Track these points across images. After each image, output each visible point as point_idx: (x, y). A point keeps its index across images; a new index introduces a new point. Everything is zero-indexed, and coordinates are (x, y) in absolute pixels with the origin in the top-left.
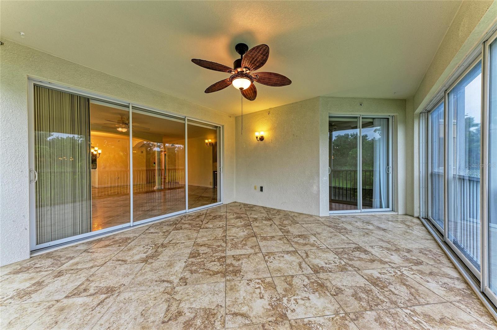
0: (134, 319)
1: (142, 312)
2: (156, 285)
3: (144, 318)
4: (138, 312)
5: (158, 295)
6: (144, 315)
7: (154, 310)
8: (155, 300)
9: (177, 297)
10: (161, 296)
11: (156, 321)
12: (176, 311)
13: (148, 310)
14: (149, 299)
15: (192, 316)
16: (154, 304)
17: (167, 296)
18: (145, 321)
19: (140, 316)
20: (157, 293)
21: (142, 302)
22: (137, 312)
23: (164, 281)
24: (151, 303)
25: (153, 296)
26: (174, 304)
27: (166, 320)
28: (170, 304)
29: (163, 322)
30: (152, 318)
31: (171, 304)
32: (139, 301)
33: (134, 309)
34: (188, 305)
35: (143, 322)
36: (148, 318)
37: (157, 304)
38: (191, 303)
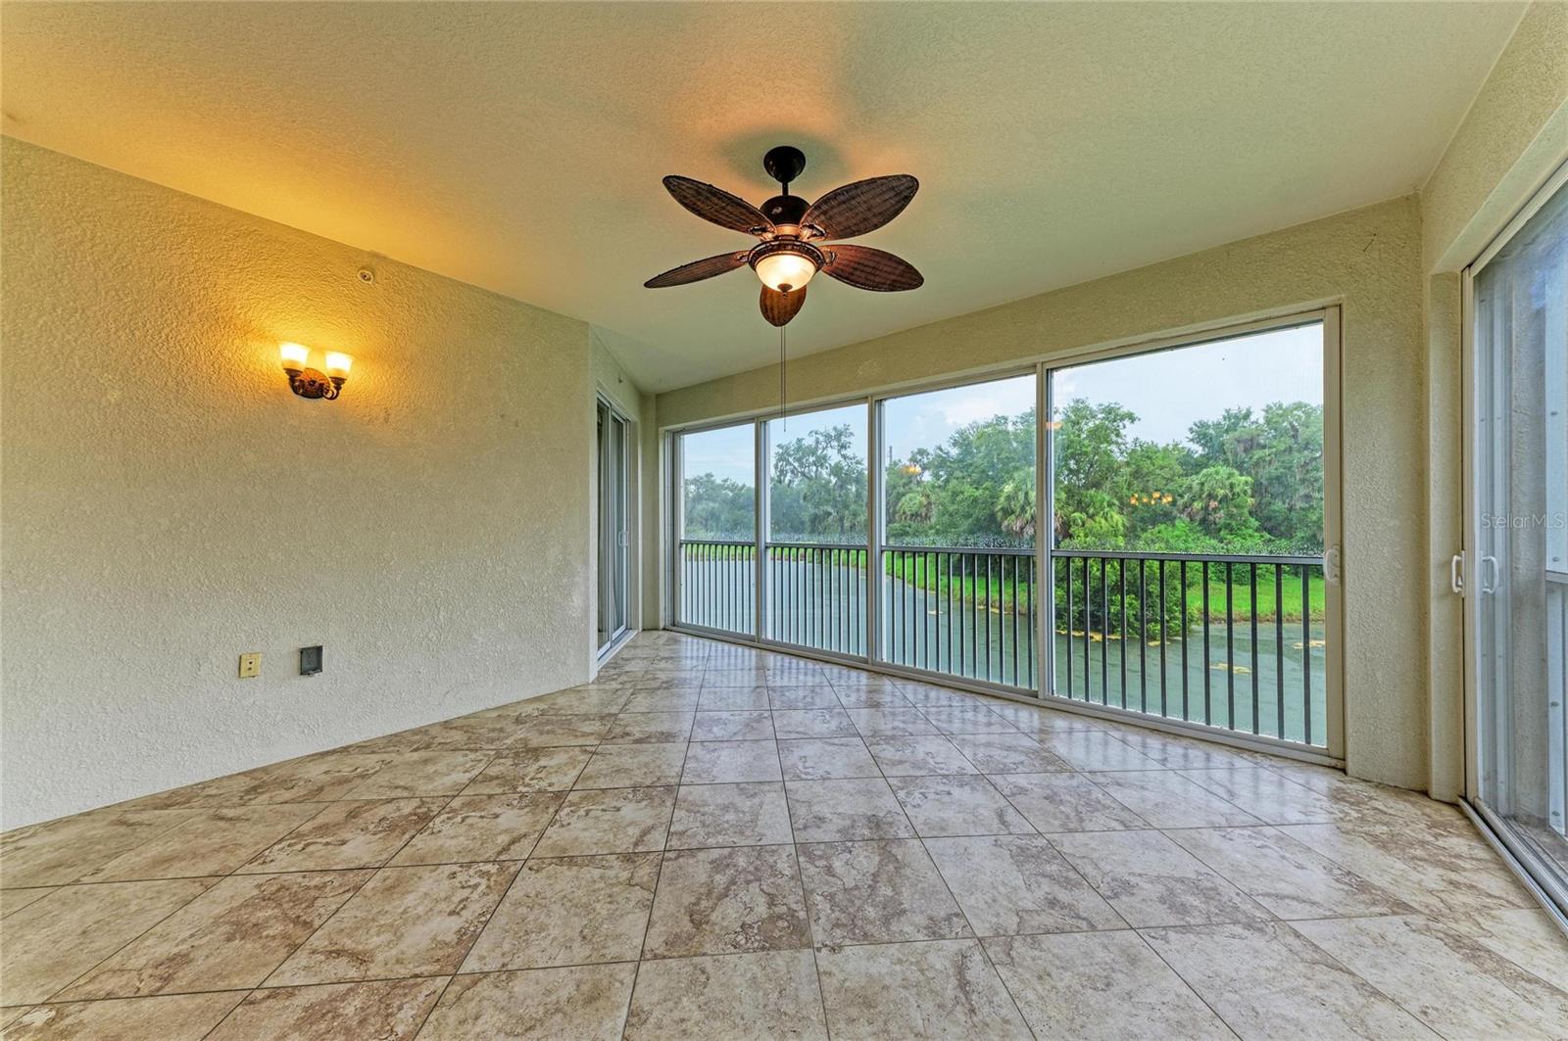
0: (1131, 997)
1: (1102, 990)
2: (991, 1002)
3: (1113, 974)
4: (1110, 1000)
5: (1028, 976)
6: (1106, 977)
7: (1078, 962)
8: (1049, 975)
9: (1012, 922)
10: (1029, 962)
11: (1100, 944)
12: (1052, 911)
13: (1089, 977)
14: (1053, 995)
15: (1045, 881)
16: (1061, 971)
17: (1020, 948)
18: (1116, 967)
19: (1116, 989)
20: (1022, 981)
21: (1076, 1008)
22: (1112, 1005)
23: (963, 985)
24: (1062, 980)
25: (1039, 987)
26: (1035, 923)
27: (1084, 925)
28: (1041, 931)
29: (1093, 928)
30: (1101, 955)
31: (1039, 928)
32: (1079, 1021)
33: (1108, 1019)
34: (1023, 893)
35: (1122, 972)
36: (1106, 963)
37: (1058, 963)
38: (1015, 889)
